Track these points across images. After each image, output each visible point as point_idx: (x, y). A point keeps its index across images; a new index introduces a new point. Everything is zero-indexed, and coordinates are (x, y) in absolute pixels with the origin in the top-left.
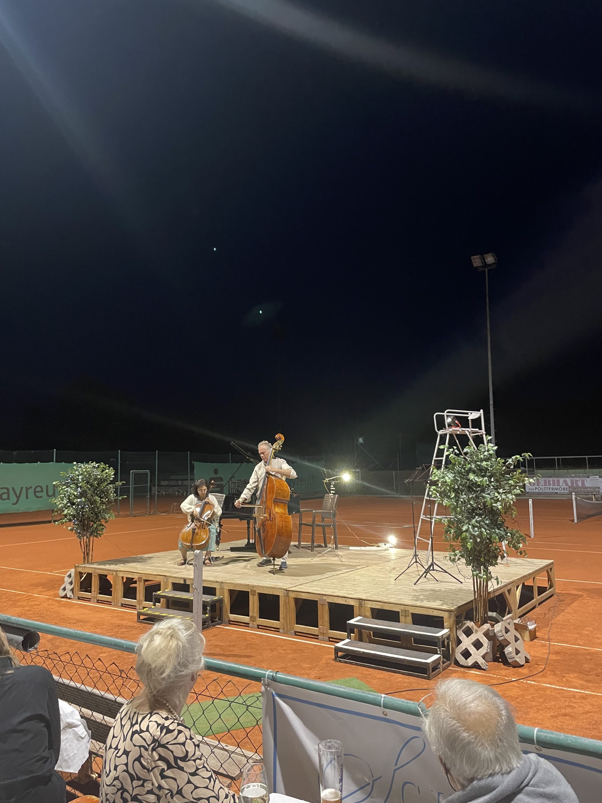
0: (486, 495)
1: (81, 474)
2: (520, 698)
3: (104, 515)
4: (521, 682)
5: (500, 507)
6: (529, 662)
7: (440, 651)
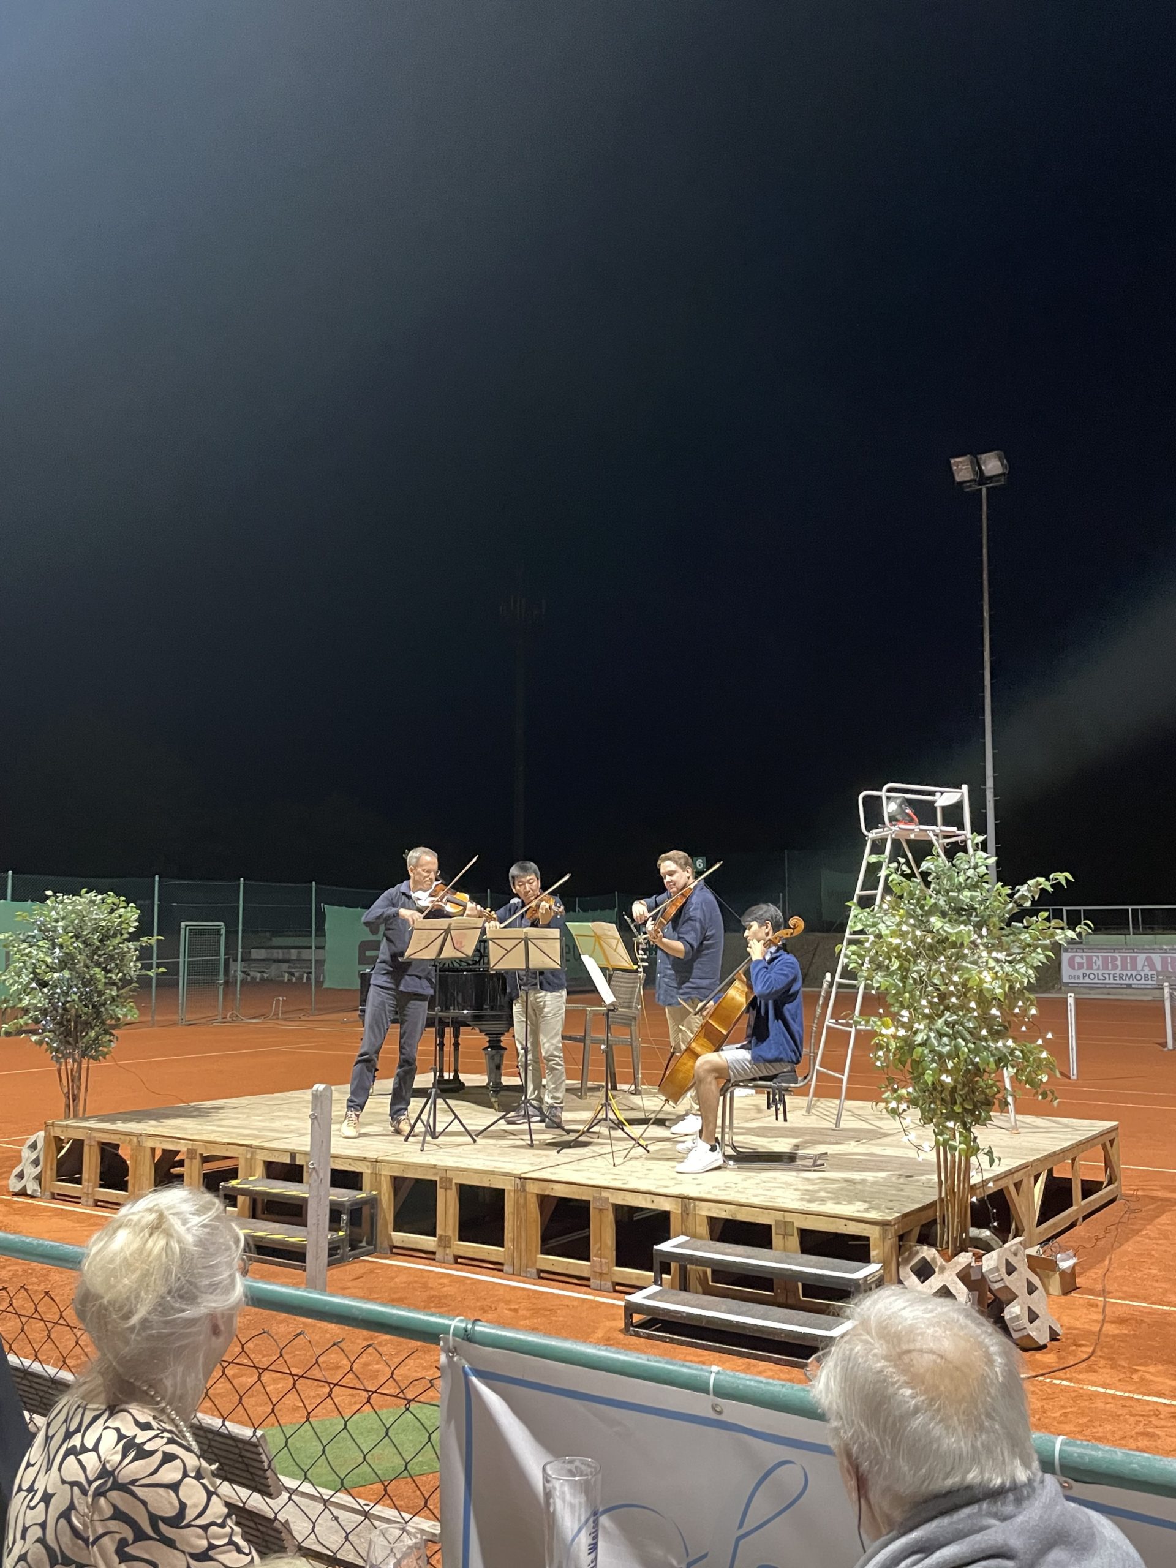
0: (969, 966)
1: (63, 918)
3: (113, 1010)
4: (1040, 1382)
5: (998, 991)
6: (1058, 1340)
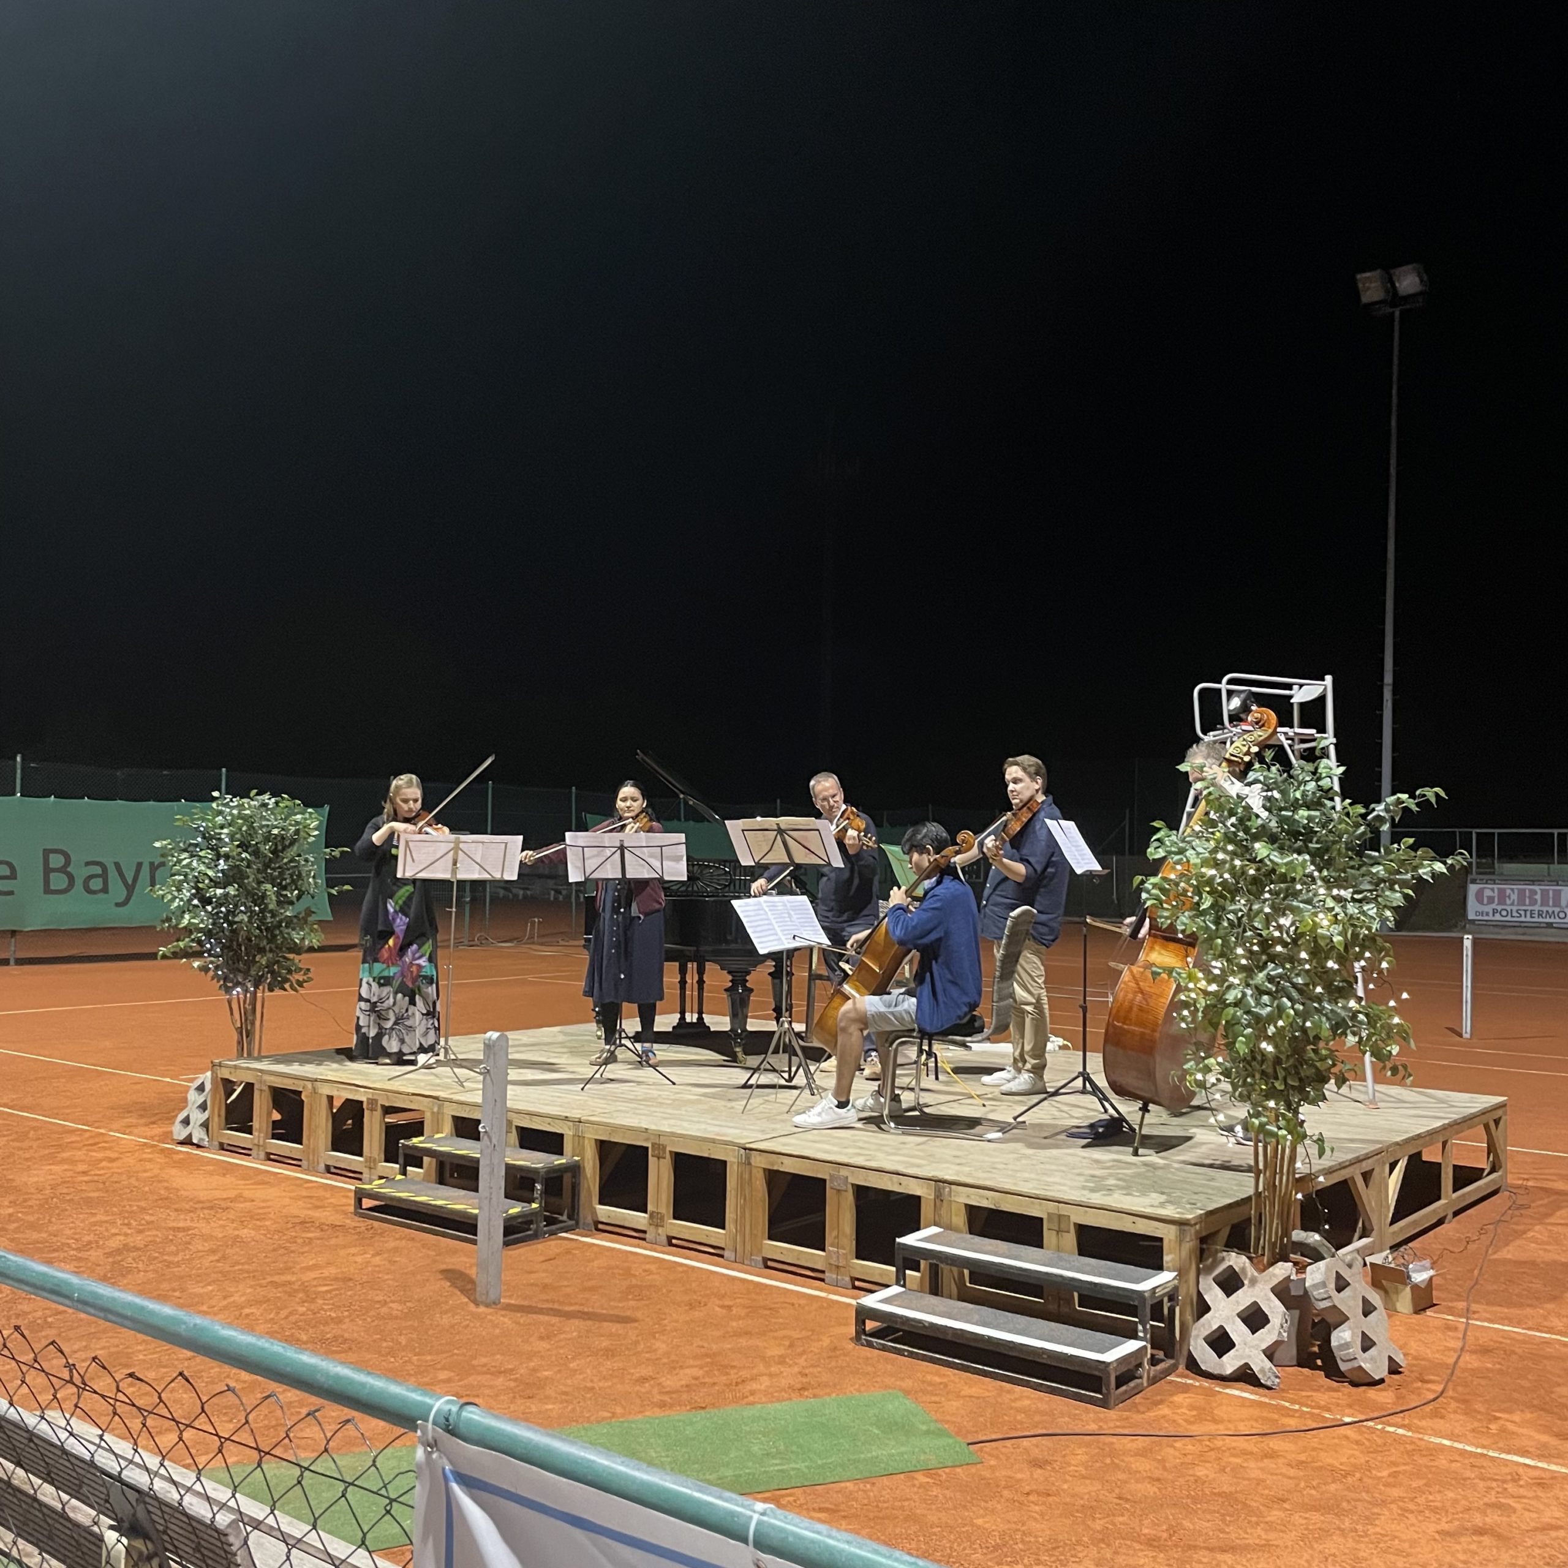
0: (1302, 905)
1: (230, 825)
2: (1358, 1475)
3: (288, 934)
4: (1369, 1428)
5: (1337, 939)
6: (1400, 1373)
7: (1145, 1331)
